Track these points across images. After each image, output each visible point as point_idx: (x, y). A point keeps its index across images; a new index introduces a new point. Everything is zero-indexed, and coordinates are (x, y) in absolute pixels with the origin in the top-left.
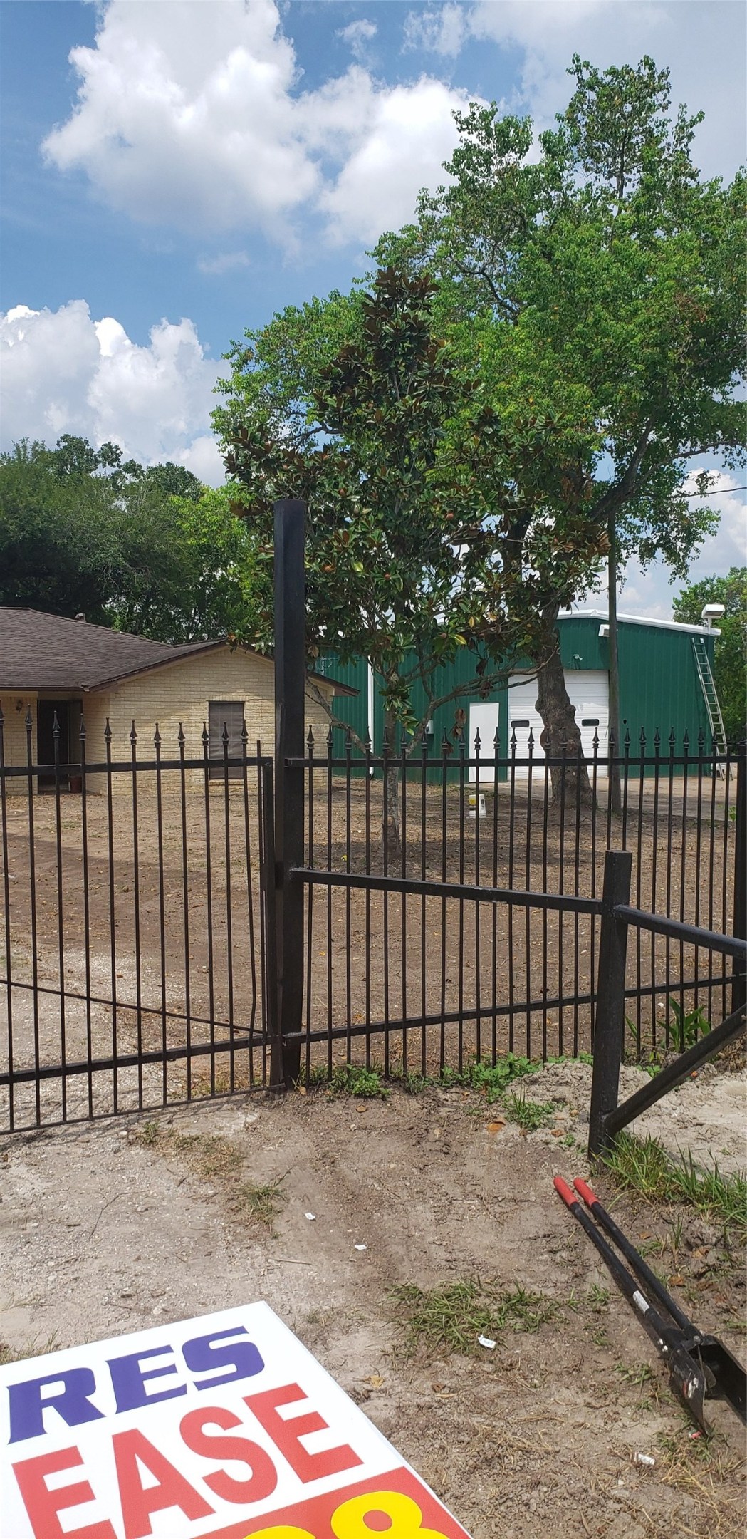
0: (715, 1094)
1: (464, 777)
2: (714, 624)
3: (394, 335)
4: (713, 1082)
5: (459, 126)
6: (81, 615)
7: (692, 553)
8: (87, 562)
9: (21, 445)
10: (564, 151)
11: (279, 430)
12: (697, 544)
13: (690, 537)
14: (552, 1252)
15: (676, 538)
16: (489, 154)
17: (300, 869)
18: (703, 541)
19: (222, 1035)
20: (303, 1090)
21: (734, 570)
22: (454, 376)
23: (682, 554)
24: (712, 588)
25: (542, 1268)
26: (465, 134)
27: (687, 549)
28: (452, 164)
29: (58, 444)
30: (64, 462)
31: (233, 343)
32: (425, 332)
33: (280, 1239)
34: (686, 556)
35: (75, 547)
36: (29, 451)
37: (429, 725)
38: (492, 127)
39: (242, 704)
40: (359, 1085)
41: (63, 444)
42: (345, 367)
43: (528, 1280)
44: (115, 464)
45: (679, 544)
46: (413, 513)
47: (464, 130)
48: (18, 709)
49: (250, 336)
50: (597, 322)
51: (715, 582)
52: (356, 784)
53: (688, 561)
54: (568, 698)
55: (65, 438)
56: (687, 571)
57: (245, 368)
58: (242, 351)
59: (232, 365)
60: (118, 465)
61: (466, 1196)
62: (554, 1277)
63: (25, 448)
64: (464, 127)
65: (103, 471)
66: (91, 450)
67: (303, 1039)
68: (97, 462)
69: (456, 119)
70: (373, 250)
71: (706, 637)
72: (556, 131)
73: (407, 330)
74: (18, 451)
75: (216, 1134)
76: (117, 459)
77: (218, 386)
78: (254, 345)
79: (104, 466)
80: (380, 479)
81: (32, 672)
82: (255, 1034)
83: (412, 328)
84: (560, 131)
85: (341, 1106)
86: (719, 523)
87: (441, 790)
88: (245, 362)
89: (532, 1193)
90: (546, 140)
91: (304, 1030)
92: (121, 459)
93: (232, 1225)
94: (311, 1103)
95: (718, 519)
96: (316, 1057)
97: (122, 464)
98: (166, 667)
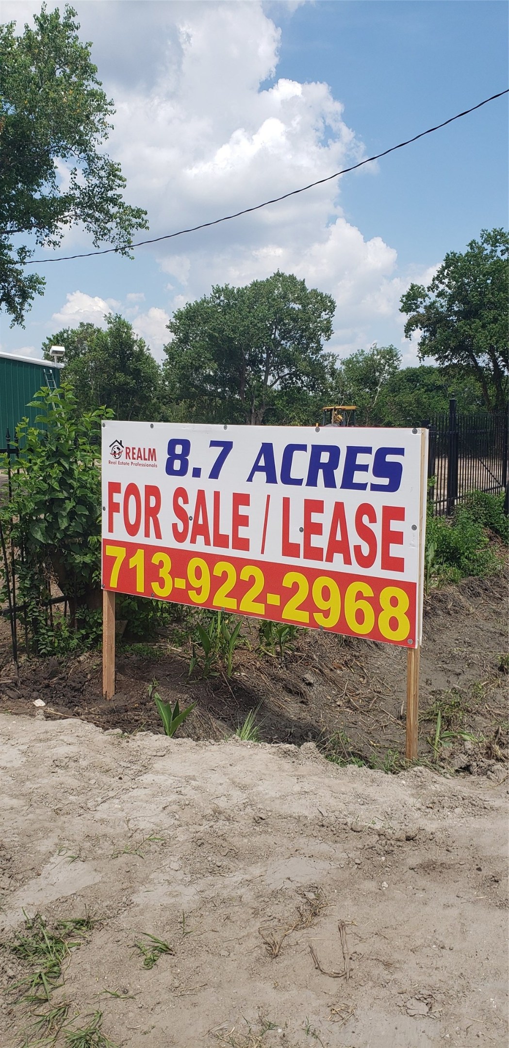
2: (60, 360)
7: (26, 306)
12: (29, 300)
13: (25, 296)
15: (15, 295)
18: (33, 299)
21: (82, 324)
23: (19, 307)
24: (68, 336)
27: (22, 304)
34: (21, 309)
45: (16, 299)
51: (69, 332)
53: (23, 312)
56: (23, 320)
71: (54, 369)
86: (44, 286)
95: (44, 284)
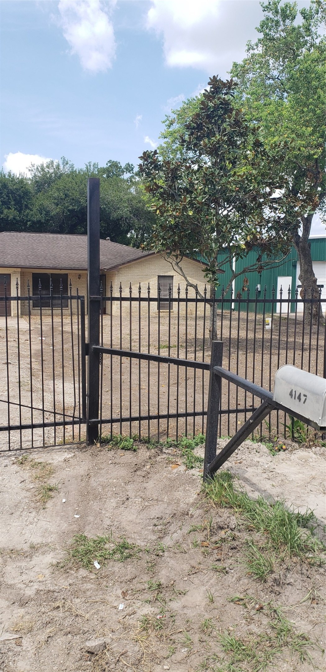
0: (291, 458)
1: (274, 310)
3: (214, 107)
4: (294, 452)
5: (263, 9)
6: (108, 238)
8: (114, 215)
9: (88, 165)
10: (311, 17)
11: (188, 154)
14: (155, 525)
16: (277, 22)
17: (97, 347)
19: (59, 419)
20: (99, 445)
22: (248, 125)
25: (146, 532)
26: (266, 13)
28: (259, 28)
29: (107, 165)
30: (109, 172)
31: (166, 116)
32: (229, 105)
33: (46, 510)
35: (109, 209)
36: (92, 167)
37: (259, 286)
38: (279, 8)
39: (172, 277)
40: (123, 444)
41: (109, 164)
42: (196, 123)
43: (138, 537)
44: (131, 172)
46: (221, 188)
47: (265, 11)
48: (79, 278)
49: (173, 112)
50: (319, 97)
52: (226, 313)
54: (314, 274)
55: (110, 162)
57: (172, 126)
58: (170, 120)
59: (166, 126)
60: (133, 173)
61: (136, 496)
62: (149, 537)
63: (90, 166)
64: (266, 9)
65: (126, 176)
66: (121, 167)
67: (98, 422)
68: (123, 172)
69: (262, 6)
70: (230, 71)
72: (308, 8)
73: (220, 104)
74: (87, 168)
75: (50, 461)
76: (132, 170)
77: (161, 135)
78: (176, 116)
79: (126, 173)
80: (204, 173)
81: (84, 263)
82: (75, 419)
83: (222, 103)
84: (310, 8)
85: (113, 453)
87: (263, 316)
88: (172, 124)
89: (166, 498)
90: (303, 13)
91: (99, 419)
92: (134, 170)
93: (30, 502)
94: (101, 451)
96: (105, 431)
97: (134, 172)
98: (140, 260)
